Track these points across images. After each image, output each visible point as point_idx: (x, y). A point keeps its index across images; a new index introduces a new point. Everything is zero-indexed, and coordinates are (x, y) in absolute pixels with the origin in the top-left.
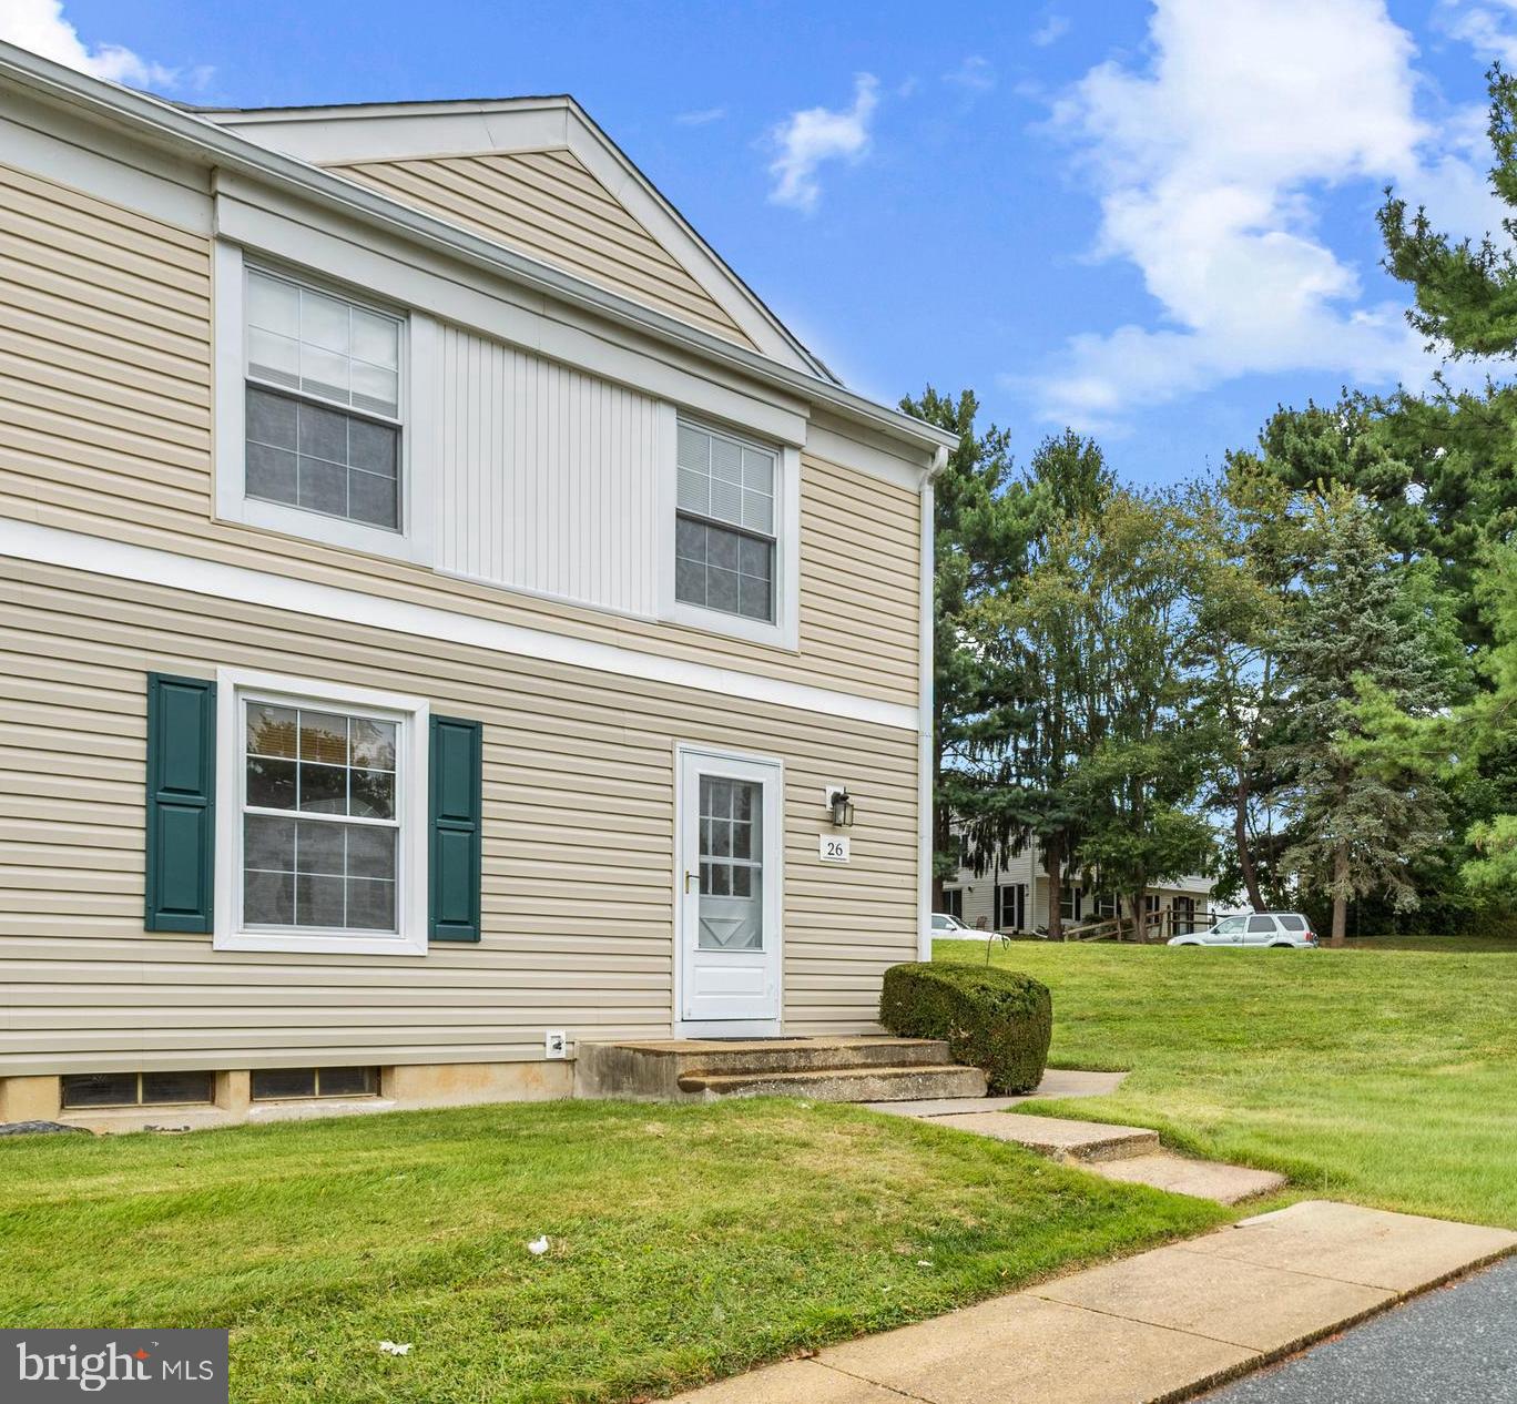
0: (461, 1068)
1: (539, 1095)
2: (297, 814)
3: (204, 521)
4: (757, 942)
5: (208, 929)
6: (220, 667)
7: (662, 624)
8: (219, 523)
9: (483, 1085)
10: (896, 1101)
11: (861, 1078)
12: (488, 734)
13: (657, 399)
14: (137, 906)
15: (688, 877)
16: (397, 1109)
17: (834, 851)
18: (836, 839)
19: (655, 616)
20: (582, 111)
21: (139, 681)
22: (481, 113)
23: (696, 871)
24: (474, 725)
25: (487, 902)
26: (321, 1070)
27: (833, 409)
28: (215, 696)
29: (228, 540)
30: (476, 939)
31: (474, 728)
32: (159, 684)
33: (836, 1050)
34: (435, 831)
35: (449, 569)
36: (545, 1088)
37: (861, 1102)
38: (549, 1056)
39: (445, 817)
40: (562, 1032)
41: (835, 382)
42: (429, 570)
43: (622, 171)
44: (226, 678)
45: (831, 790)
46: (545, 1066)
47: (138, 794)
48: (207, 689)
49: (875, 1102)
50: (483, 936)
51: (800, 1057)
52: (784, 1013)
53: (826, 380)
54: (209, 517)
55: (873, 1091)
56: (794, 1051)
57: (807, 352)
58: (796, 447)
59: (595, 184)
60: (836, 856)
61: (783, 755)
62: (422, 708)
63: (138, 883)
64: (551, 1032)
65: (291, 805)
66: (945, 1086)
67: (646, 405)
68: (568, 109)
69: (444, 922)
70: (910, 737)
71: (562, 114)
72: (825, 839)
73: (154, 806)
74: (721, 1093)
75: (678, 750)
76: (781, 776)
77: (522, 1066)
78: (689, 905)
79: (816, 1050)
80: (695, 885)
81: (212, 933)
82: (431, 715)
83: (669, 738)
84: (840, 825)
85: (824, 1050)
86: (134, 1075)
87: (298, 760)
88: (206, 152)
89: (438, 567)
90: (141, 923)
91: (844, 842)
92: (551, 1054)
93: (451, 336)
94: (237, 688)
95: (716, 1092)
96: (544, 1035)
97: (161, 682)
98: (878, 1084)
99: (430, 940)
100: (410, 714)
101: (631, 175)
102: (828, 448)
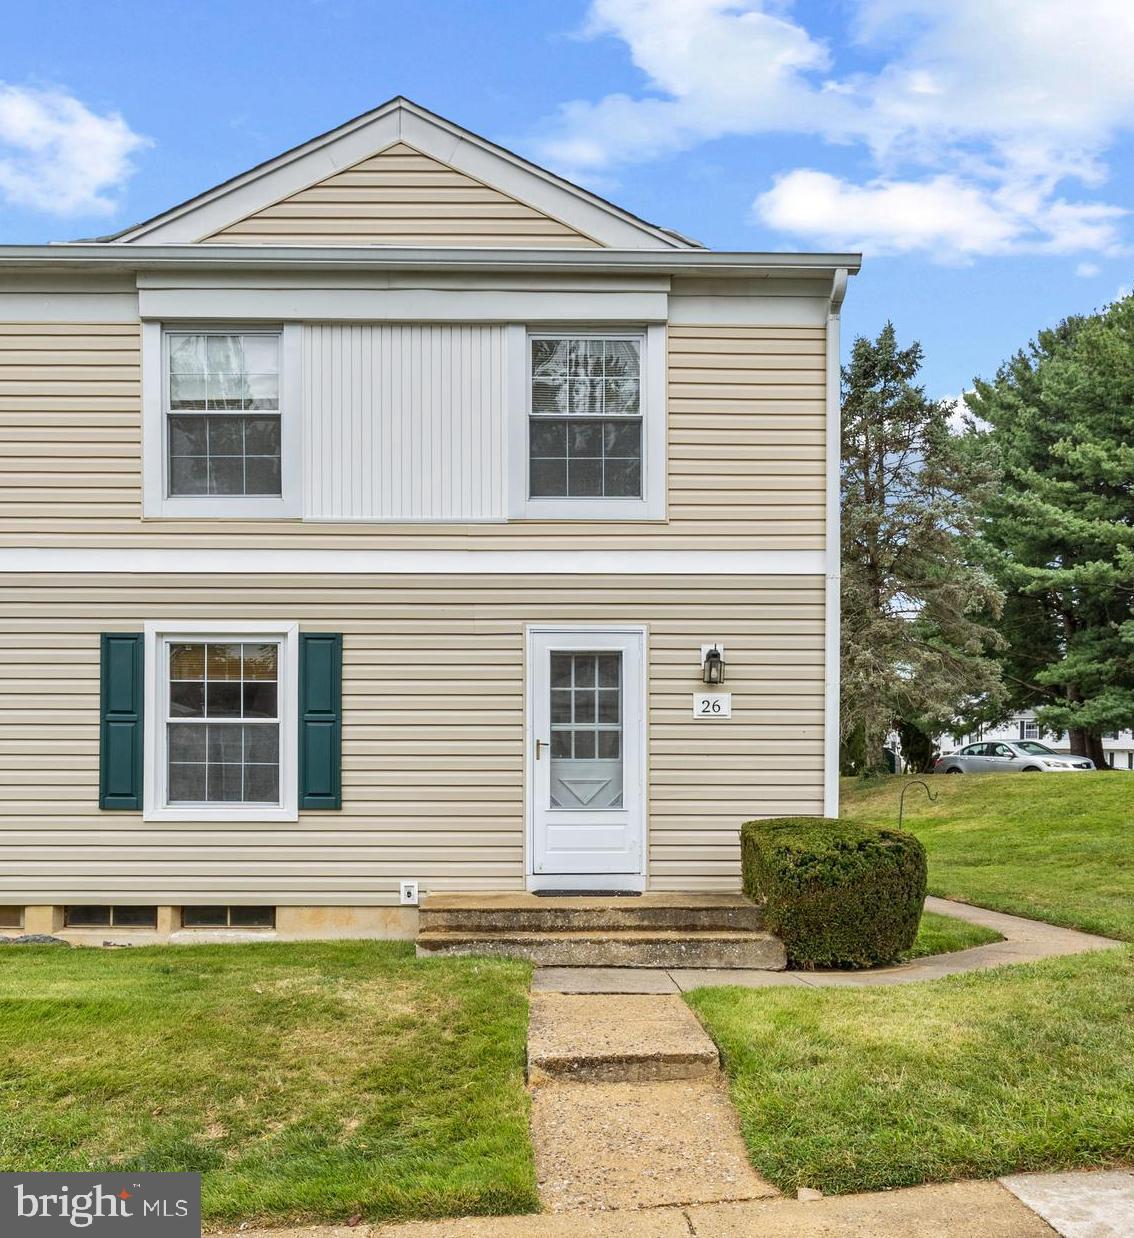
0: (330, 910)
1: (397, 934)
2: (205, 720)
3: (138, 522)
4: (618, 802)
5: (138, 806)
6: (146, 622)
7: (512, 522)
8: (147, 521)
9: (347, 924)
10: (648, 968)
11: (600, 942)
12: (348, 642)
13: (503, 324)
14: (94, 792)
15: (538, 744)
16: (278, 940)
17: (710, 708)
18: (712, 697)
19: (505, 516)
20: (412, 103)
21: (96, 641)
22: (324, 146)
23: (546, 739)
24: (334, 636)
25: (347, 777)
26: (231, 907)
27: (694, 273)
28: (143, 643)
29: (157, 531)
30: (339, 808)
31: (336, 639)
32: (107, 639)
33: (602, 911)
34: (303, 723)
35: (317, 516)
36: (403, 929)
37: (601, 966)
38: (403, 902)
39: (311, 712)
40: (414, 883)
41: (694, 246)
42: (299, 520)
43: (453, 138)
44: (150, 629)
45: (706, 649)
46: (402, 910)
47: (95, 717)
48: (138, 639)
49: (620, 967)
50: (344, 805)
51: (557, 917)
52: (649, 868)
53: (683, 248)
54: (139, 518)
55: (616, 957)
56: (549, 911)
57: (657, 228)
58: (660, 323)
59: (428, 160)
60: (712, 713)
61: (647, 622)
62: (293, 629)
63: (95, 777)
64: (404, 883)
65: (201, 715)
66: (719, 955)
67: (496, 332)
68: (400, 108)
69: (310, 795)
70: (815, 582)
71: (396, 115)
72: (698, 699)
73: (105, 724)
74: (432, 950)
75: (528, 632)
76: (645, 642)
77: (380, 910)
78: (539, 771)
79: (577, 911)
80: (546, 752)
81: (142, 810)
82: (300, 634)
83: (520, 623)
84: (716, 683)
85: (586, 911)
86: (108, 907)
87: (206, 681)
88: (120, 265)
89: (307, 517)
90: (97, 804)
91: (724, 699)
92: (404, 901)
93: (317, 331)
94: (160, 635)
95: (426, 948)
96: (399, 884)
97: (109, 638)
98: (623, 950)
99: (299, 809)
100: (285, 635)
101: (462, 138)
102: (698, 313)
